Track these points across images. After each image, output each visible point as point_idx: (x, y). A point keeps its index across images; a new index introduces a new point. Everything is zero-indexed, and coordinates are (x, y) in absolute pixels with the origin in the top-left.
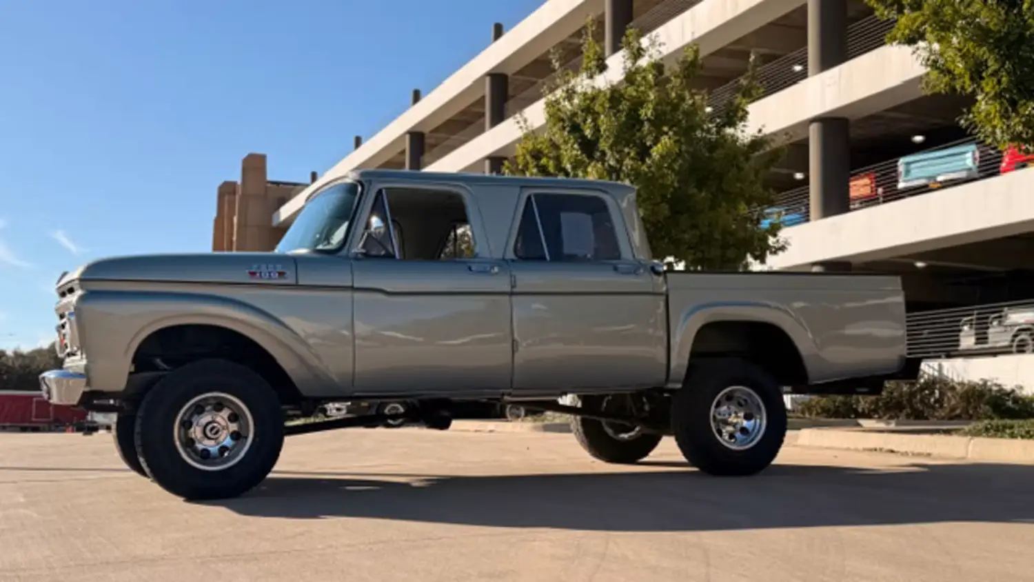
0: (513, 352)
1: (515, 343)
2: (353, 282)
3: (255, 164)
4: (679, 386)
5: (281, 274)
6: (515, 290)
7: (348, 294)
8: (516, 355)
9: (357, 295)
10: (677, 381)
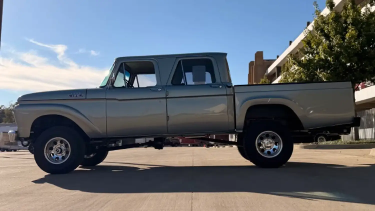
0: (167, 120)
1: (168, 117)
2: (106, 97)
3: (259, 55)
4: (241, 131)
5: (80, 95)
6: (168, 96)
7: (104, 101)
8: (169, 121)
9: (108, 101)
10: (240, 129)
